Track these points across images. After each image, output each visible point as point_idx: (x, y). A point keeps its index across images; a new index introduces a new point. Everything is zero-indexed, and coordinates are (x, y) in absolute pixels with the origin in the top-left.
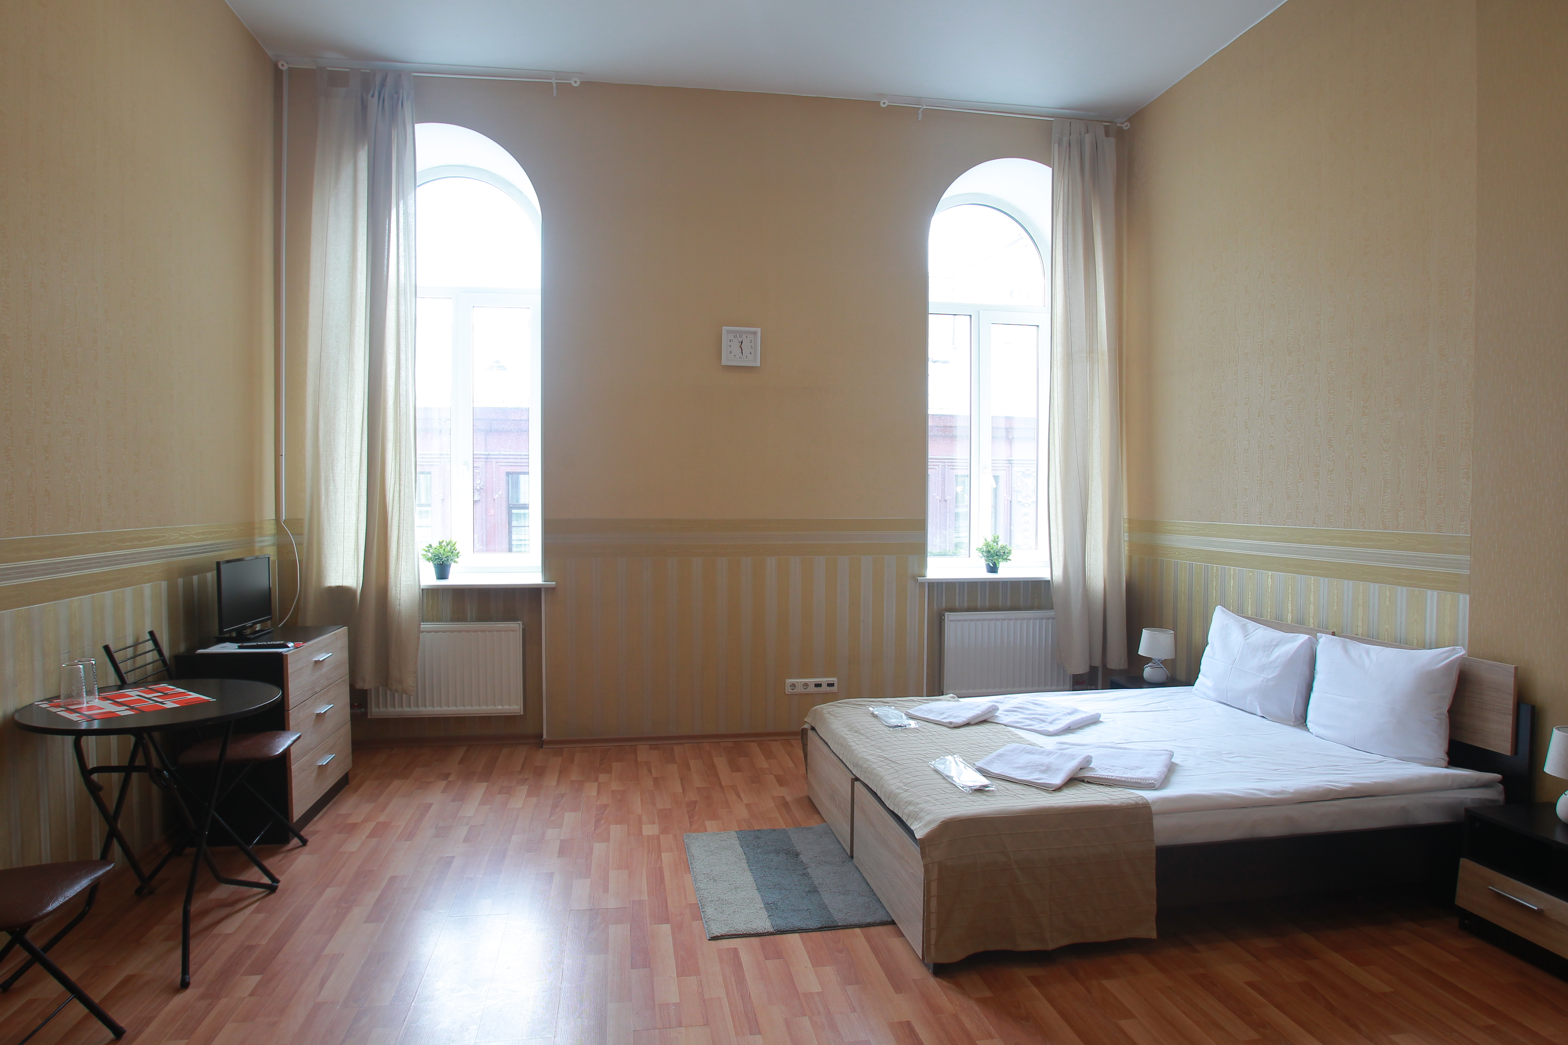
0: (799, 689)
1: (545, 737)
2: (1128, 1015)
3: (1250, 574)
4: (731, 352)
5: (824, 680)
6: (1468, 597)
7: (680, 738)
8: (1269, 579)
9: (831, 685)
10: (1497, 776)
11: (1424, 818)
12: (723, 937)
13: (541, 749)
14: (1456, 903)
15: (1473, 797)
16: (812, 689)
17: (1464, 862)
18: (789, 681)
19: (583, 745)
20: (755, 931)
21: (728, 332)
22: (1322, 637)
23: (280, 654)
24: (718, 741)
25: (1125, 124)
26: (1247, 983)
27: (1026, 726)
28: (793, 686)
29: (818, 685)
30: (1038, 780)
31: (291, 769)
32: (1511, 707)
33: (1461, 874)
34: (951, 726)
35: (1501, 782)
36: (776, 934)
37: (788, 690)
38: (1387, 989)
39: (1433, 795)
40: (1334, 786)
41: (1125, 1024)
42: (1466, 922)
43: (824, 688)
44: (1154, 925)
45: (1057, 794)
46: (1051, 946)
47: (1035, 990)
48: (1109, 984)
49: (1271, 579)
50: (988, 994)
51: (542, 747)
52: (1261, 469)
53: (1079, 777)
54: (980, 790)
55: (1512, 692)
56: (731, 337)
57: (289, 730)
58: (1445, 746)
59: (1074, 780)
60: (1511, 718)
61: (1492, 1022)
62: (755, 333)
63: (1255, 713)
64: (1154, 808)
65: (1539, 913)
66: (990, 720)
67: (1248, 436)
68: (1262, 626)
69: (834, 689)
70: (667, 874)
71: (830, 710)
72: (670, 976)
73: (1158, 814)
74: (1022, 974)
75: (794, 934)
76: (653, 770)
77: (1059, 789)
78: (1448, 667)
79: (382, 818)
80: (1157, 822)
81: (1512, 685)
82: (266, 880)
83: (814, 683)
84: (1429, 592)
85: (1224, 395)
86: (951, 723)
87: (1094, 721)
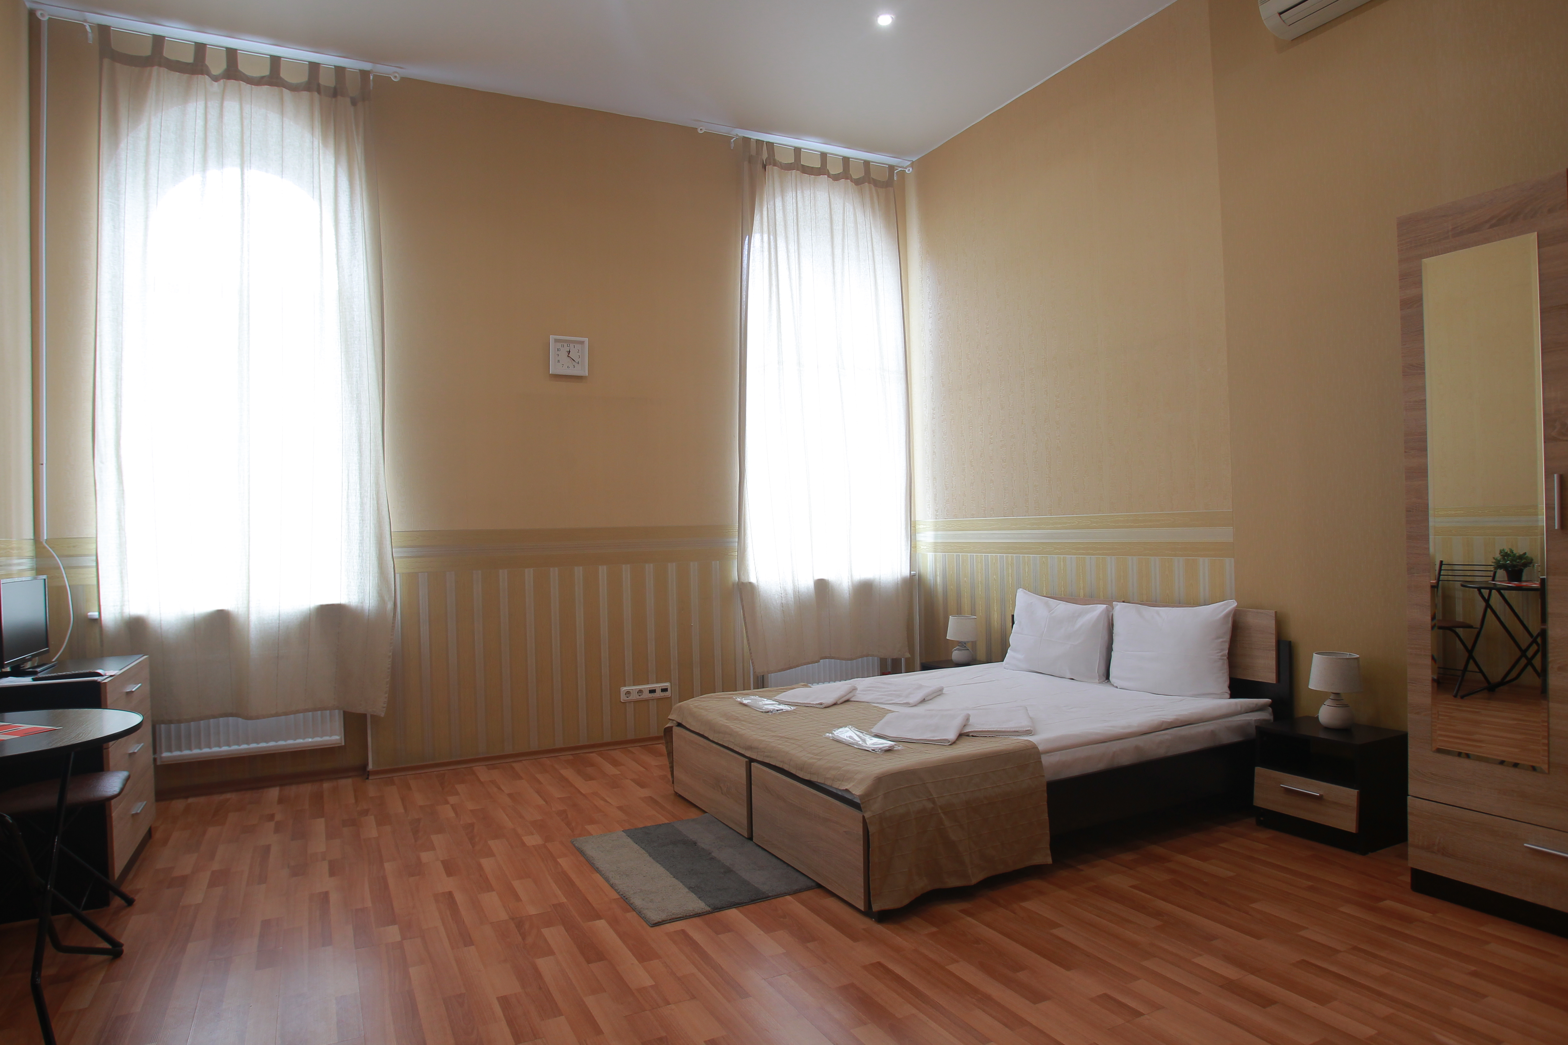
0: (634, 697)
1: (370, 767)
2: (1056, 925)
3: (1044, 559)
4: (559, 361)
5: (658, 686)
6: (1233, 560)
7: (518, 756)
8: (1062, 562)
9: (664, 690)
10: (1267, 701)
11: (1228, 738)
12: (664, 922)
13: (367, 780)
14: (1255, 804)
15: (1255, 719)
16: (646, 695)
17: (1258, 770)
18: (624, 689)
19: (413, 772)
20: (694, 913)
21: (556, 341)
22: (1117, 605)
23: (95, 682)
24: (557, 755)
25: (908, 169)
26: (1131, 887)
27: (886, 701)
28: (628, 693)
29: (652, 691)
30: (933, 737)
31: (111, 817)
32: (1274, 644)
33: (1257, 780)
34: (821, 706)
35: (1271, 705)
36: (714, 912)
37: (623, 698)
38: (1231, 874)
39: (1230, 719)
40: (1165, 718)
41: (1056, 932)
42: (1262, 819)
43: (659, 694)
44: (1049, 852)
45: (954, 746)
46: (974, 881)
47: (969, 919)
48: (1027, 905)
49: (1063, 561)
50: (934, 929)
51: (368, 778)
52: (1050, 467)
53: (965, 733)
54: (889, 750)
55: (1274, 632)
56: (559, 345)
57: (108, 770)
58: (1227, 683)
59: (962, 735)
60: (1274, 653)
61: (1310, 883)
62: (582, 343)
63: (1063, 676)
64: (1041, 748)
65: (1320, 798)
66: (852, 699)
67: (1036, 440)
68: (1062, 602)
69: (668, 694)
70: (573, 876)
71: (696, 704)
72: (632, 964)
73: (1048, 752)
74: (953, 908)
75: (731, 909)
76: (503, 787)
77: (954, 743)
78: (1226, 616)
79: (216, 866)
80: (1046, 760)
81: (1274, 626)
82: (106, 945)
83: (649, 689)
84: (1201, 559)
85: (1012, 406)
86: (821, 704)
87: (939, 693)
